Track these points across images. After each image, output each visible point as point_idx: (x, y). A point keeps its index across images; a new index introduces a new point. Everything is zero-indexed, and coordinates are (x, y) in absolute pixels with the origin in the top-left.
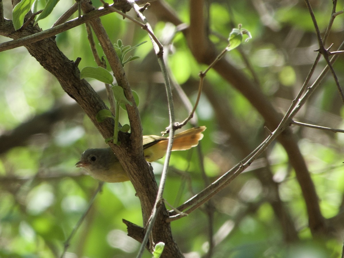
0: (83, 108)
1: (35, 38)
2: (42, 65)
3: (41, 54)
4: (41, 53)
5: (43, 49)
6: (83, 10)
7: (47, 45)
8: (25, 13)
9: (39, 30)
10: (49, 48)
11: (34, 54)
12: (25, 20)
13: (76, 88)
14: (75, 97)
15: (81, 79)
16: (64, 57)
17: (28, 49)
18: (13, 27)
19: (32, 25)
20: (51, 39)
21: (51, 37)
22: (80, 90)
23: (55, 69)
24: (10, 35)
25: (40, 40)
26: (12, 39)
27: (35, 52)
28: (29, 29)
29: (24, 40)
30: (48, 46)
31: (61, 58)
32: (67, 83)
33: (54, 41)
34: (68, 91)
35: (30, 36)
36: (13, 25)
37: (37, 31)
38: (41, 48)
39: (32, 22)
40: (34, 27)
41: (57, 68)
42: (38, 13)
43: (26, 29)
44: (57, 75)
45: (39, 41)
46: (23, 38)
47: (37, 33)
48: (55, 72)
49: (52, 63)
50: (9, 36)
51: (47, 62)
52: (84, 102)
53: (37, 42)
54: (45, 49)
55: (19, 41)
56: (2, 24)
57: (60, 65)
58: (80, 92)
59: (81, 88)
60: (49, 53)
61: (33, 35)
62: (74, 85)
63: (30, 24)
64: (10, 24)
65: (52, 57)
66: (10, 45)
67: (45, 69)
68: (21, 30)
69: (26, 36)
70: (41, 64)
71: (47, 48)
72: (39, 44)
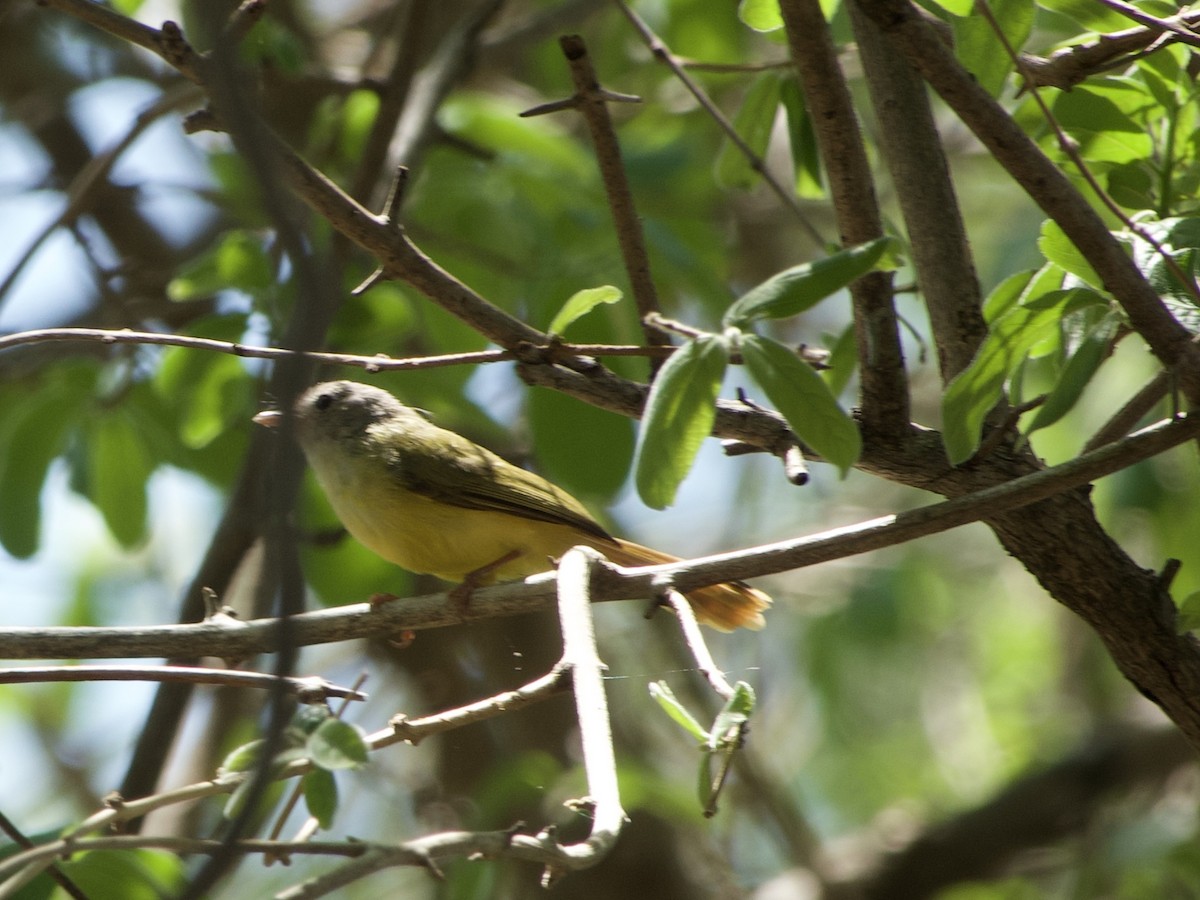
0: (1188, 734)
1: (1020, 492)
2: (1046, 587)
3: (1040, 550)
4: (1042, 543)
5: (1046, 532)
6: (1187, 394)
7: (1063, 517)
8: (987, 404)
9: (1034, 464)
10: (1070, 527)
11: (1016, 548)
12: (987, 429)
13: (1162, 664)
14: (1157, 695)
15: (1181, 632)
16: (1123, 560)
17: (995, 530)
18: (944, 453)
19: (1010, 446)
20: (1077, 496)
21: (1076, 489)
22: (1178, 671)
23: (1090, 599)
24: (931, 482)
25: (1036, 500)
26: (940, 499)
27: (1019, 541)
28: (1001, 463)
29: (983, 502)
30: (1066, 521)
31: (1111, 563)
32: (1132, 649)
33: (1085, 504)
34: (1134, 677)
35: (1002, 487)
36: (942, 447)
37: (1027, 469)
38: (1041, 526)
39: (1009, 437)
40: (1017, 456)
41: (1098, 595)
42: (1030, 406)
43: (989, 463)
44: (1099, 622)
45: (1035, 505)
46: (980, 494)
47: (1029, 473)
48: (1091, 610)
49: (1078, 580)
50: (931, 485)
51: (1064, 574)
52: (1192, 712)
53: (1028, 507)
54: (1055, 531)
55: (965, 504)
56: (906, 446)
57: (1107, 587)
58: (1178, 678)
59: (1182, 667)
60: (1070, 544)
61: (1013, 483)
62: (1154, 655)
63: (1005, 443)
64: (931, 446)
65: (1079, 559)
66: (935, 519)
67: (1053, 600)
68: (970, 466)
69: (989, 486)
70: (1043, 582)
71: (1062, 527)
72: (1034, 513)
